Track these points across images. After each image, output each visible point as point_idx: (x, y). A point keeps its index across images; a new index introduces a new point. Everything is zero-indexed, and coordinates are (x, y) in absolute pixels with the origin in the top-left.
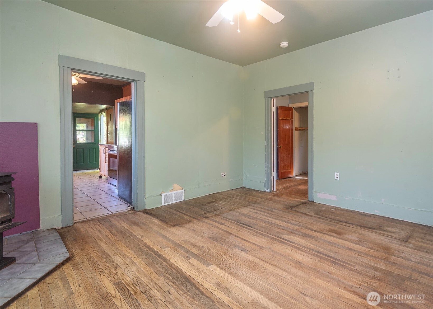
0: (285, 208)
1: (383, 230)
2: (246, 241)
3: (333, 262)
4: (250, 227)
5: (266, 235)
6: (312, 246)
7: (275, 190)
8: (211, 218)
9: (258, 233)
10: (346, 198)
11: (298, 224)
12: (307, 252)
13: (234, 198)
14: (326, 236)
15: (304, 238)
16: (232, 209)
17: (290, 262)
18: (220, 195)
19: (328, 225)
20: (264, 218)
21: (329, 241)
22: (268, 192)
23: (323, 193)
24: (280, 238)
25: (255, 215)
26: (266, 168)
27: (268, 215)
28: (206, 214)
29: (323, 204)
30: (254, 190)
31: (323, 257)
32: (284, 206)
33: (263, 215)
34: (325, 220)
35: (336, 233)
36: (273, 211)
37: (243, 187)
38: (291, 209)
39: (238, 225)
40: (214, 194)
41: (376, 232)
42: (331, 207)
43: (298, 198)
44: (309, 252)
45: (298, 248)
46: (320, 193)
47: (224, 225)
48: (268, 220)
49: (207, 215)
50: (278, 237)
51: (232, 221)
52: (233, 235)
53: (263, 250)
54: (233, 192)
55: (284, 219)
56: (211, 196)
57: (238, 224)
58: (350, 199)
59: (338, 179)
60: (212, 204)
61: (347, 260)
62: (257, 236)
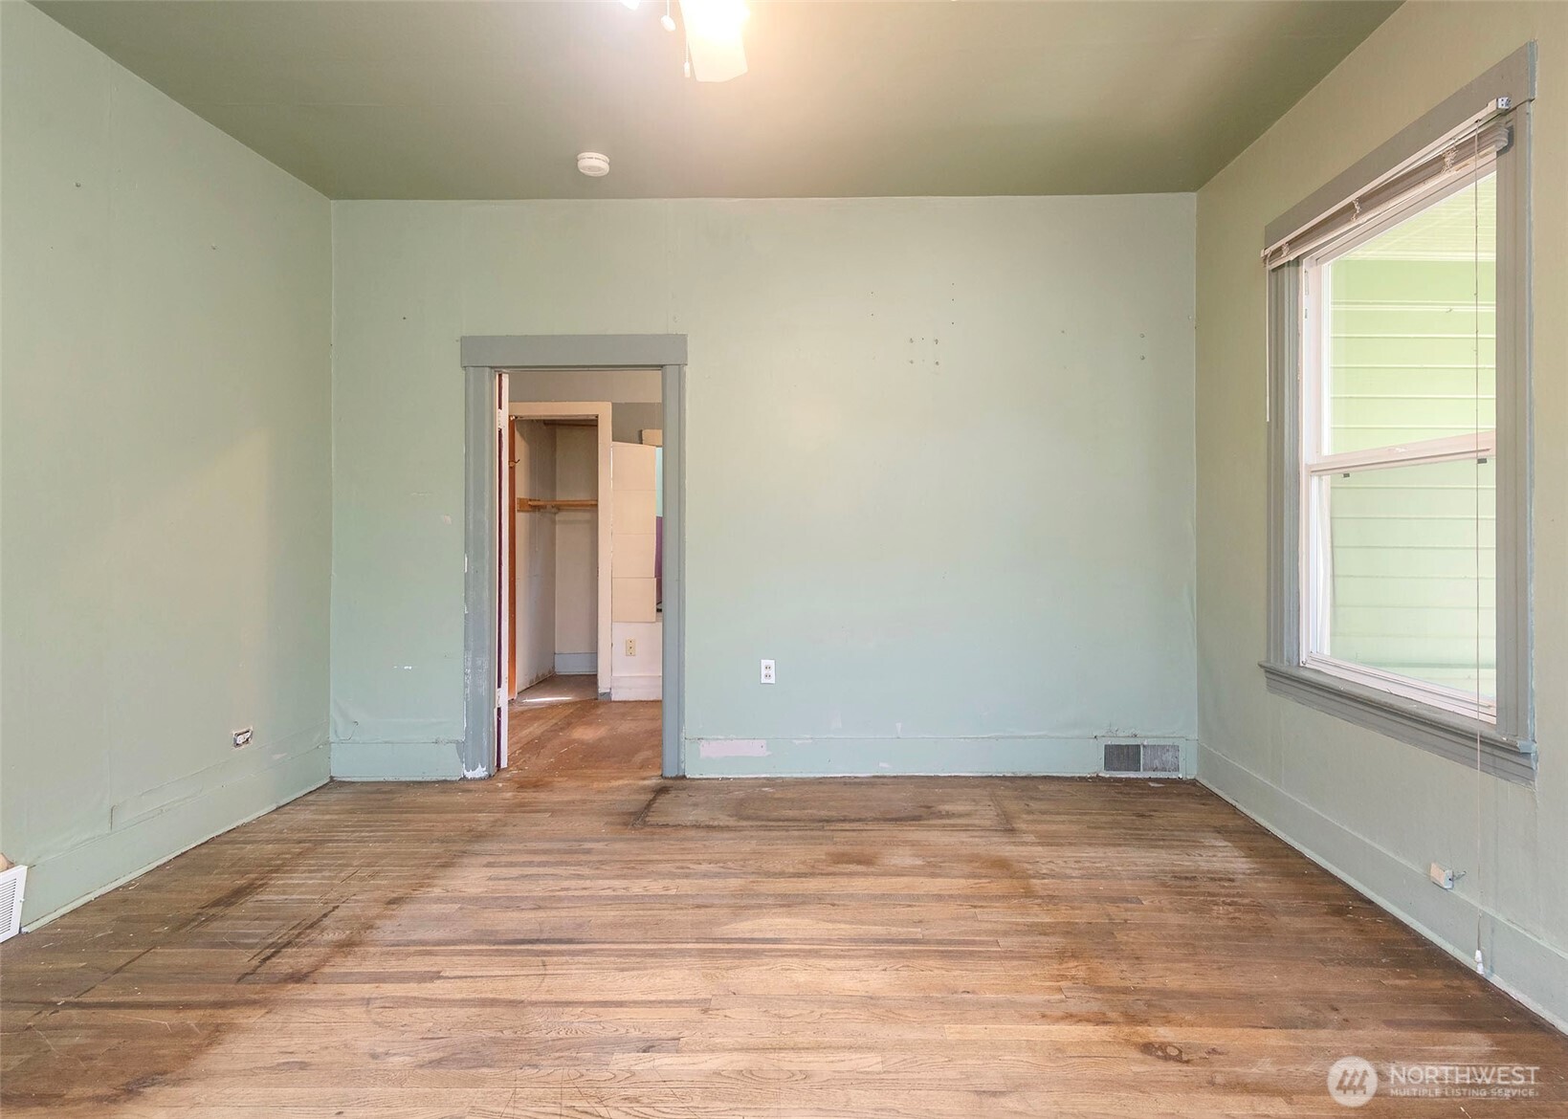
0: (618, 827)
1: (940, 816)
2: (620, 1004)
3: (944, 955)
4: (570, 941)
5: (666, 950)
6: (846, 929)
7: (504, 764)
8: (327, 970)
9: (629, 954)
10: (797, 742)
11: (722, 870)
12: (851, 953)
13: (342, 841)
14: (844, 881)
15: (795, 910)
16: (395, 895)
17: (846, 1011)
18: (249, 847)
19: (816, 844)
20: (585, 889)
21: (866, 892)
22: (481, 779)
23: (719, 737)
24: (728, 943)
25: (538, 889)
26: (466, 674)
27: (586, 871)
28: (274, 960)
29: (722, 778)
30: (408, 784)
31: (909, 950)
32: (606, 819)
33: (567, 878)
34: (787, 831)
35: (859, 862)
36: (588, 852)
37: (334, 784)
38: (645, 824)
39: (506, 953)
40: (204, 851)
41: (935, 826)
42: (753, 781)
43: (621, 778)
44: (859, 952)
45: (812, 951)
46: (707, 739)
47: (439, 978)
48: (609, 892)
49: (285, 963)
50: (715, 940)
51: (463, 947)
52: (534, 1004)
53: (720, 1012)
54: (304, 816)
55: (661, 867)
56: (190, 863)
57: (504, 947)
58: (811, 741)
59: (772, 680)
60: (250, 905)
61: (966, 933)
62: (638, 969)
